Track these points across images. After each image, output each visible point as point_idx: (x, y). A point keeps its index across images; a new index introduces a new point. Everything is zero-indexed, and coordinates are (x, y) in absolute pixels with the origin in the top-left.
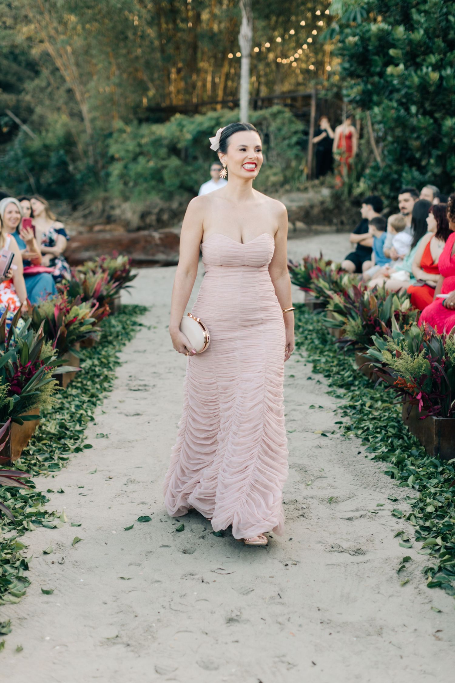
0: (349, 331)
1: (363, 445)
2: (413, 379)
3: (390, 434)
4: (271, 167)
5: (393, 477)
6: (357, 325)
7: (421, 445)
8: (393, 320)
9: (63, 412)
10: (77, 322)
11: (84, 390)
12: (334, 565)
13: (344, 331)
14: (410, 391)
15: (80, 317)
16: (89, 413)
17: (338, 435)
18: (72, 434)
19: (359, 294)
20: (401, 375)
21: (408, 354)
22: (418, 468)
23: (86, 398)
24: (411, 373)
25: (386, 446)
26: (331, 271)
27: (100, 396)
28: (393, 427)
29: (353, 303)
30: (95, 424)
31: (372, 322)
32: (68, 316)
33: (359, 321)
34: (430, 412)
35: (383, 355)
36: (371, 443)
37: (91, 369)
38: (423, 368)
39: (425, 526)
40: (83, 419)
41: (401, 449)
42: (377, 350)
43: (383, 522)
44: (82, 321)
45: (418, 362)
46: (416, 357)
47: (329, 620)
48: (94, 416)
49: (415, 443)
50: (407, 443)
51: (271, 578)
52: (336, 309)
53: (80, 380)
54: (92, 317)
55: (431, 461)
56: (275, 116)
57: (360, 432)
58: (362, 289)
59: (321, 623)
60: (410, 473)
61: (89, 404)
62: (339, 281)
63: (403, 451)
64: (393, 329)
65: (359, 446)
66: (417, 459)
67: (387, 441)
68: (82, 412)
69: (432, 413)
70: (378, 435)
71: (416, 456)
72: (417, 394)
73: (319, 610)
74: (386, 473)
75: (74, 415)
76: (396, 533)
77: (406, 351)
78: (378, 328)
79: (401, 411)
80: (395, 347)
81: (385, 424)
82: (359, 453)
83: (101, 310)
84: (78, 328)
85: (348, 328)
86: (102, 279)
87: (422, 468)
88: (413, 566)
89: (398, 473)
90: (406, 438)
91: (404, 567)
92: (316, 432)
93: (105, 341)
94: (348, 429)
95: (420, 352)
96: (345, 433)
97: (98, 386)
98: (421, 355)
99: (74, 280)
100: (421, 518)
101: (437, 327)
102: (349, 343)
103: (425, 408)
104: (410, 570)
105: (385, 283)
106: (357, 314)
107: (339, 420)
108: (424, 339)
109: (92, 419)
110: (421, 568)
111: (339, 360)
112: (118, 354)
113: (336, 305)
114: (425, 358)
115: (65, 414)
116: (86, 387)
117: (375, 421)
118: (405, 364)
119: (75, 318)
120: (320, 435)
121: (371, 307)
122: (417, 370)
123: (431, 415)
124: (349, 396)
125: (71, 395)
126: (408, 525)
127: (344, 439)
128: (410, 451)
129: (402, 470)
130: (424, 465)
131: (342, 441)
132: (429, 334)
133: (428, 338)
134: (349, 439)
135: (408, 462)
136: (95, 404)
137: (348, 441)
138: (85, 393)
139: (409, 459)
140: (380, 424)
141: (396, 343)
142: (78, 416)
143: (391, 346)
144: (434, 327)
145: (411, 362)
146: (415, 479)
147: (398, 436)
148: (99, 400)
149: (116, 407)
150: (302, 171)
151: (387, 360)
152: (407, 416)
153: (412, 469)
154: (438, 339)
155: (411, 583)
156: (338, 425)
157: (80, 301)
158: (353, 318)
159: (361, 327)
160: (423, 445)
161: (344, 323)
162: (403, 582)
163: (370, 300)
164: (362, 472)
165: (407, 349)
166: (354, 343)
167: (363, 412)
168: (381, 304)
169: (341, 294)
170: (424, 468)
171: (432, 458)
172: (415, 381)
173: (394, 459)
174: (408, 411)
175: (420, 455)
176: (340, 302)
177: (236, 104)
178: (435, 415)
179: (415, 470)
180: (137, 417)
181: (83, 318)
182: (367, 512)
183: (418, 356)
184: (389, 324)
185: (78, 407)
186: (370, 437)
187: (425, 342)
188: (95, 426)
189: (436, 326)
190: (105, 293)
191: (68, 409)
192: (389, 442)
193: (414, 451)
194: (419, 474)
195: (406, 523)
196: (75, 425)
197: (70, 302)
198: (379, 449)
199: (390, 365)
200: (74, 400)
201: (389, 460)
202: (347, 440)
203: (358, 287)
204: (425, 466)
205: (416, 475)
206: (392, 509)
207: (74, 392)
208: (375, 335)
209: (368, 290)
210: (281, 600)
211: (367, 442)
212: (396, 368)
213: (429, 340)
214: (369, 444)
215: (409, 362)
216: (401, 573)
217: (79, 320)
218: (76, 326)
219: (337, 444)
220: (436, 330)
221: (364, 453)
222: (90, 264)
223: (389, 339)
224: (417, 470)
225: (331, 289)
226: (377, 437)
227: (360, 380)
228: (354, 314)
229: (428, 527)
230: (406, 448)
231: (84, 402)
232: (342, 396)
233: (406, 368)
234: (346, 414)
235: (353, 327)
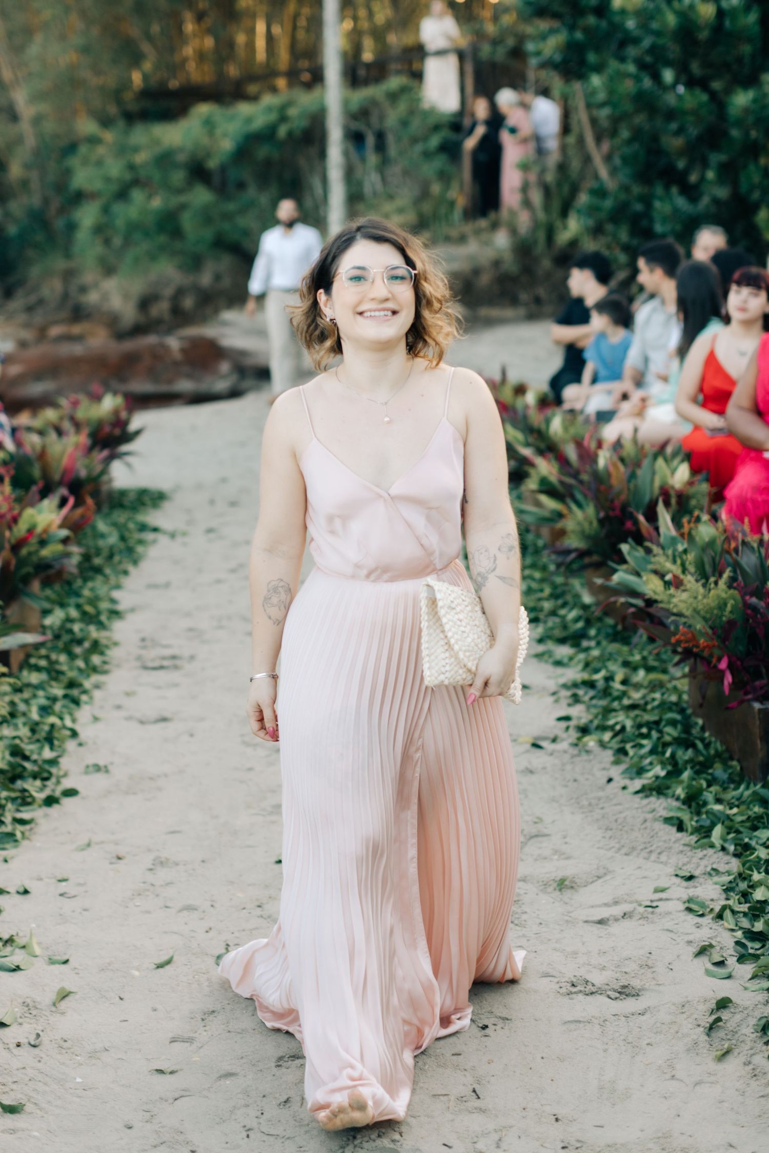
0: (573, 532)
1: (617, 762)
2: (710, 631)
3: (667, 738)
4: (391, 197)
5: (680, 827)
6: (586, 518)
7: (732, 758)
8: (661, 508)
9: (15, 721)
10: (33, 540)
11: (54, 674)
12: (579, 1022)
13: (562, 533)
14: (706, 654)
15: (39, 529)
16: (68, 723)
17: (563, 745)
18: (36, 769)
19: (588, 456)
20: (685, 623)
21: (697, 581)
22: (731, 808)
23: (58, 691)
24: (704, 619)
25: (663, 764)
26: (526, 407)
27: (87, 684)
28: (673, 723)
29: (575, 475)
30: (80, 745)
31: (617, 512)
32: (15, 529)
33: (591, 510)
34: (746, 693)
35: (646, 583)
36: (632, 758)
37: (66, 627)
38: (729, 608)
39: (755, 930)
40: (56, 734)
41: (692, 768)
42: (632, 574)
43: (669, 925)
44: (44, 536)
45: (718, 596)
46: (712, 586)
47: (578, 1141)
48: (77, 728)
49: (718, 755)
50: (703, 755)
51: (455, 1057)
52: (544, 488)
53: (43, 652)
54: (62, 526)
55: (755, 793)
56: (393, 97)
57: (607, 736)
58: (593, 445)
59: (563, 1148)
60: (716, 819)
61: (66, 702)
62: (543, 427)
63: (697, 773)
64: (662, 530)
65: (608, 766)
66: (725, 789)
67: (663, 753)
68: (53, 719)
69: (750, 696)
70: (644, 742)
71: (724, 782)
72: (719, 660)
73: (557, 1120)
74: (668, 820)
75: (37, 728)
76: (698, 949)
77: (692, 575)
78: (629, 525)
79: (686, 688)
80: (669, 565)
81: (656, 718)
82: (610, 780)
83: (79, 511)
84: (37, 552)
85: (569, 524)
86: (77, 446)
87: (738, 806)
88: (738, 1017)
89: (691, 819)
90: (700, 745)
91: (719, 1019)
92: (521, 740)
93: (89, 569)
94: (584, 730)
95: (720, 576)
96: (579, 739)
97: (81, 663)
98: (722, 583)
99: (21, 452)
100: (745, 914)
101: (750, 522)
102: (573, 556)
103: (735, 685)
104: (731, 1025)
105: (636, 430)
106: (585, 496)
107: (563, 713)
108: (726, 546)
109: (74, 734)
110: (752, 1021)
111: (554, 586)
112: (116, 594)
113: (544, 481)
114: (730, 587)
115: (20, 725)
116: (58, 667)
117: (637, 712)
118: (691, 600)
119: (30, 531)
120: (528, 746)
121: (614, 482)
122: (715, 612)
123: (749, 700)
124: (579, 662)
125: (28, 685)
126: (720, 929)
127: (575, 751)
128: (710, 771)
129: (698, 813)
130: (740, 802)
131: (573, 756)
132: (735, 538)
133: (733, 545)
134: (588, 752)
135: (709, 796)
136: (76, 702)
137: (585, 757)
138: (56, 679)
139: (712, 789)
140: (648, 717)
141: (671, 557)
142: (47, 728)
143: (660, 563)
144: (743, 522)
145: (704, 597)
146: (726, 831)
147: (685, 742)
148: (85, 692)
149: (119, 707)
150: (452, 204)
151: (655, 592)
152: (701, 701)
153: (719, 811)
154: (753, 548)
155: (736, 1052)
156: (564, 724)
157: (37, 497)
158: (580, 505)
159: (595, 524)
160: (736, 757)
161: (560, 516)
162: (720, 1053)
163: (611, 469)
164: (619, 821)
165: (692, 569)
166: (582, 554)
167: (610, 694)
168: (633, 476)
169: (551, 456)
170: (743, 807)
171: (755, 785)
172: (714, 633)
173: (680, 791)
174: (700, 689)
175: (731, 780)
176: (551, 473)
177: (317, 77)
178: (756, 699)
179: (723, 813)
180: (163, 725)
181: (45, 531)
182: (635, 905)
183: (716, 583)
184: (652, 516)
185: (45, 710)
186: (628, 746)
187: (728, 552)
188: (81, 749)
189: (746, 520)
190: (83, 473)
191: (24, 714)
192: (668, 754)
193: (718, 771)
194: (732, 820)
195: (715, 926)
196: (42, 748)
197: (19, 500)
198: (648, 771)
199: (661, 602)
200: (35, 696)
201: (670, 792)
202: (583, 753)
203: (586, 443)
204: (743, 803)
205: (727, 823)
206: (685, 897)
207: (35, 678)
208: (626, 541)
209: (606, 446)
210: (478, 1103)
211: (623, 758)
212: (675, 610)
213: (736, 550)
214: (627, 759)
215: (700, 597)
216: (713, 1034)
217: (40, 535)
218: (32, 549)
219: (564, 765)
220: (746, 527)
221: (619, 781)
222: (50, 414)
223: (656, 549)
224: (729, 812)
225: (527, 445)
226: (641, 746)
227: (599, 624)
228: (579, 496)
229: (761, 933)
230: (701, 767)
231: (54, 699)
232: (565, 660)
233: (696, 611)
234: (576, 699)
235: (579, 523)
